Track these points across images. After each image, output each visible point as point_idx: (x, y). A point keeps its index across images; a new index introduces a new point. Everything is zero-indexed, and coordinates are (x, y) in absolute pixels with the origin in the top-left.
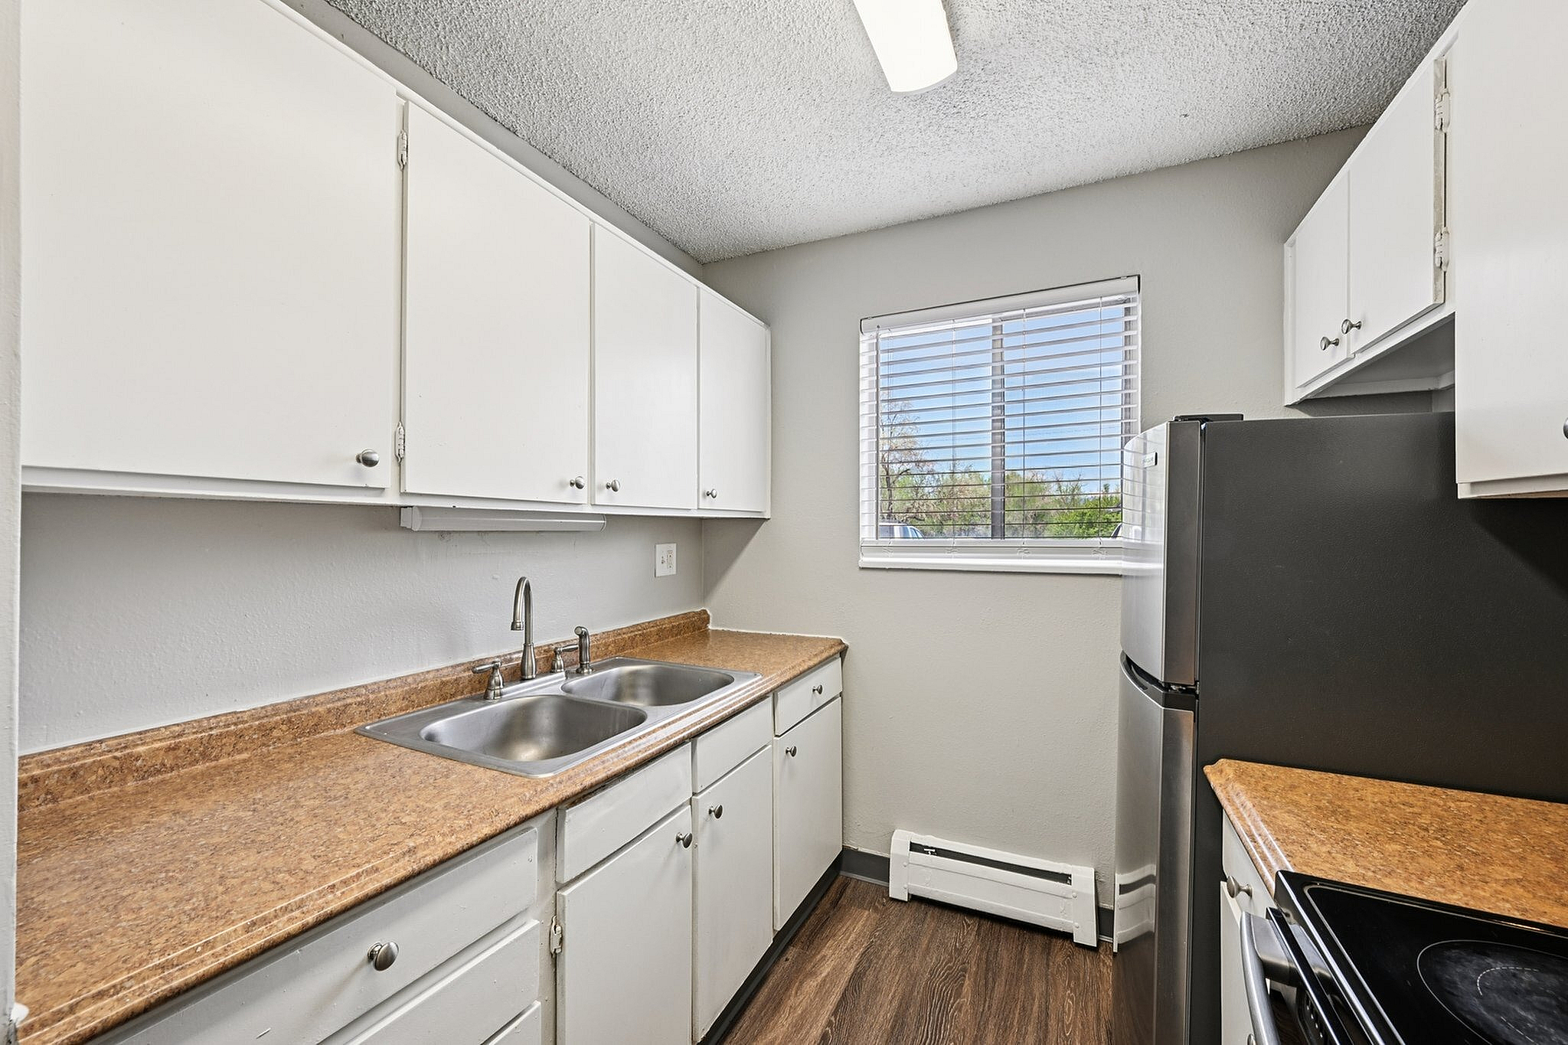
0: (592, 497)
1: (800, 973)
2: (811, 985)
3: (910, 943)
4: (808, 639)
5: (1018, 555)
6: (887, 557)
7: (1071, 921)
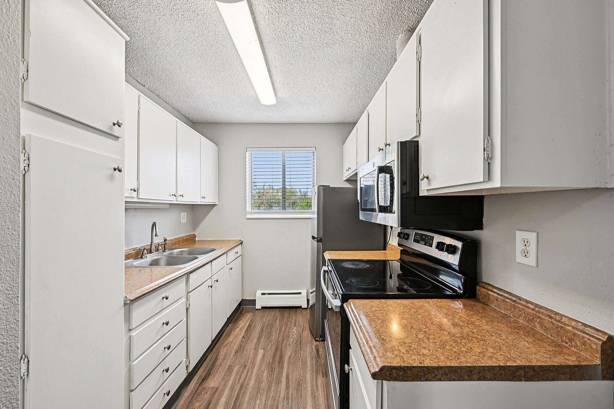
0: (177, 199)
1: (233, 328)
2: (237, 330)
3: (262, 317)
4: (231, 240)
5: (289, 214)
6: (254, 215)
7: (301, 303)
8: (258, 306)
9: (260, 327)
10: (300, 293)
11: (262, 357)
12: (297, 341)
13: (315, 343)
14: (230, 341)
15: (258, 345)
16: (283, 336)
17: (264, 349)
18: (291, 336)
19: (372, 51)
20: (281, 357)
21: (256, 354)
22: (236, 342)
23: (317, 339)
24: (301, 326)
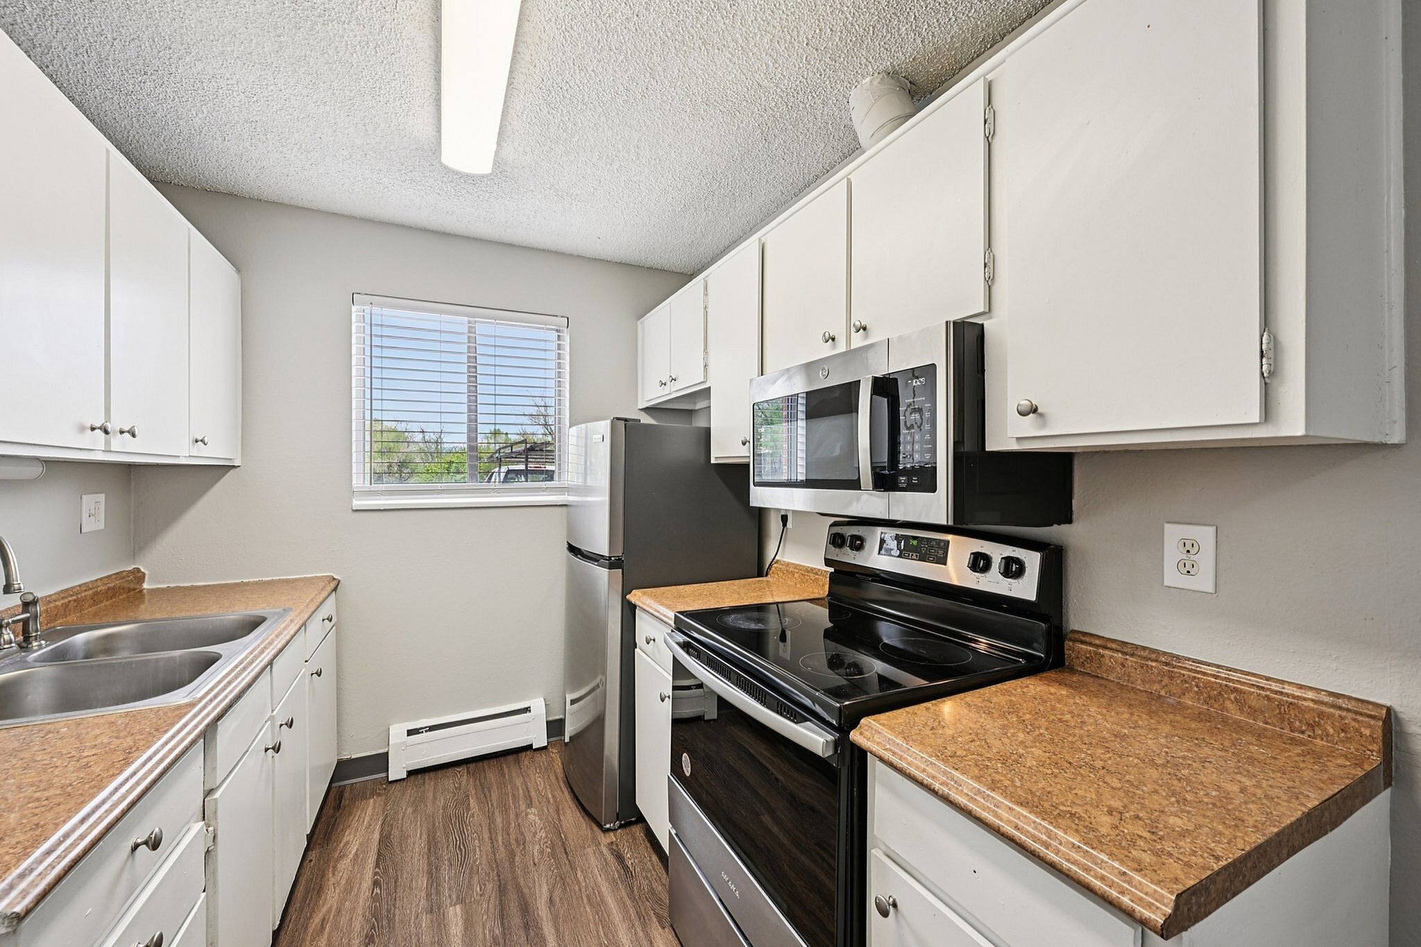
0: (108, 443)
2: (345, 864)
3: (418, 803)
4: (296, 580)
5: (491, 494)
6: (380, 500)
7: (531, 736)
8: (397, 771)
9: (424, 837)
10: (527, 710)
11: (466, 929)
12: (553, 847)
13: (605, 839)
14: (329, 911)
15: (438, 893)
16: (507, 845)
17: (460, 900)
18: (528, 837)
19: (794, 97)
20: (526, 909)
21: (440, 924)
22: (353, 909)
23: (608, 826)
24: (549, 802)
